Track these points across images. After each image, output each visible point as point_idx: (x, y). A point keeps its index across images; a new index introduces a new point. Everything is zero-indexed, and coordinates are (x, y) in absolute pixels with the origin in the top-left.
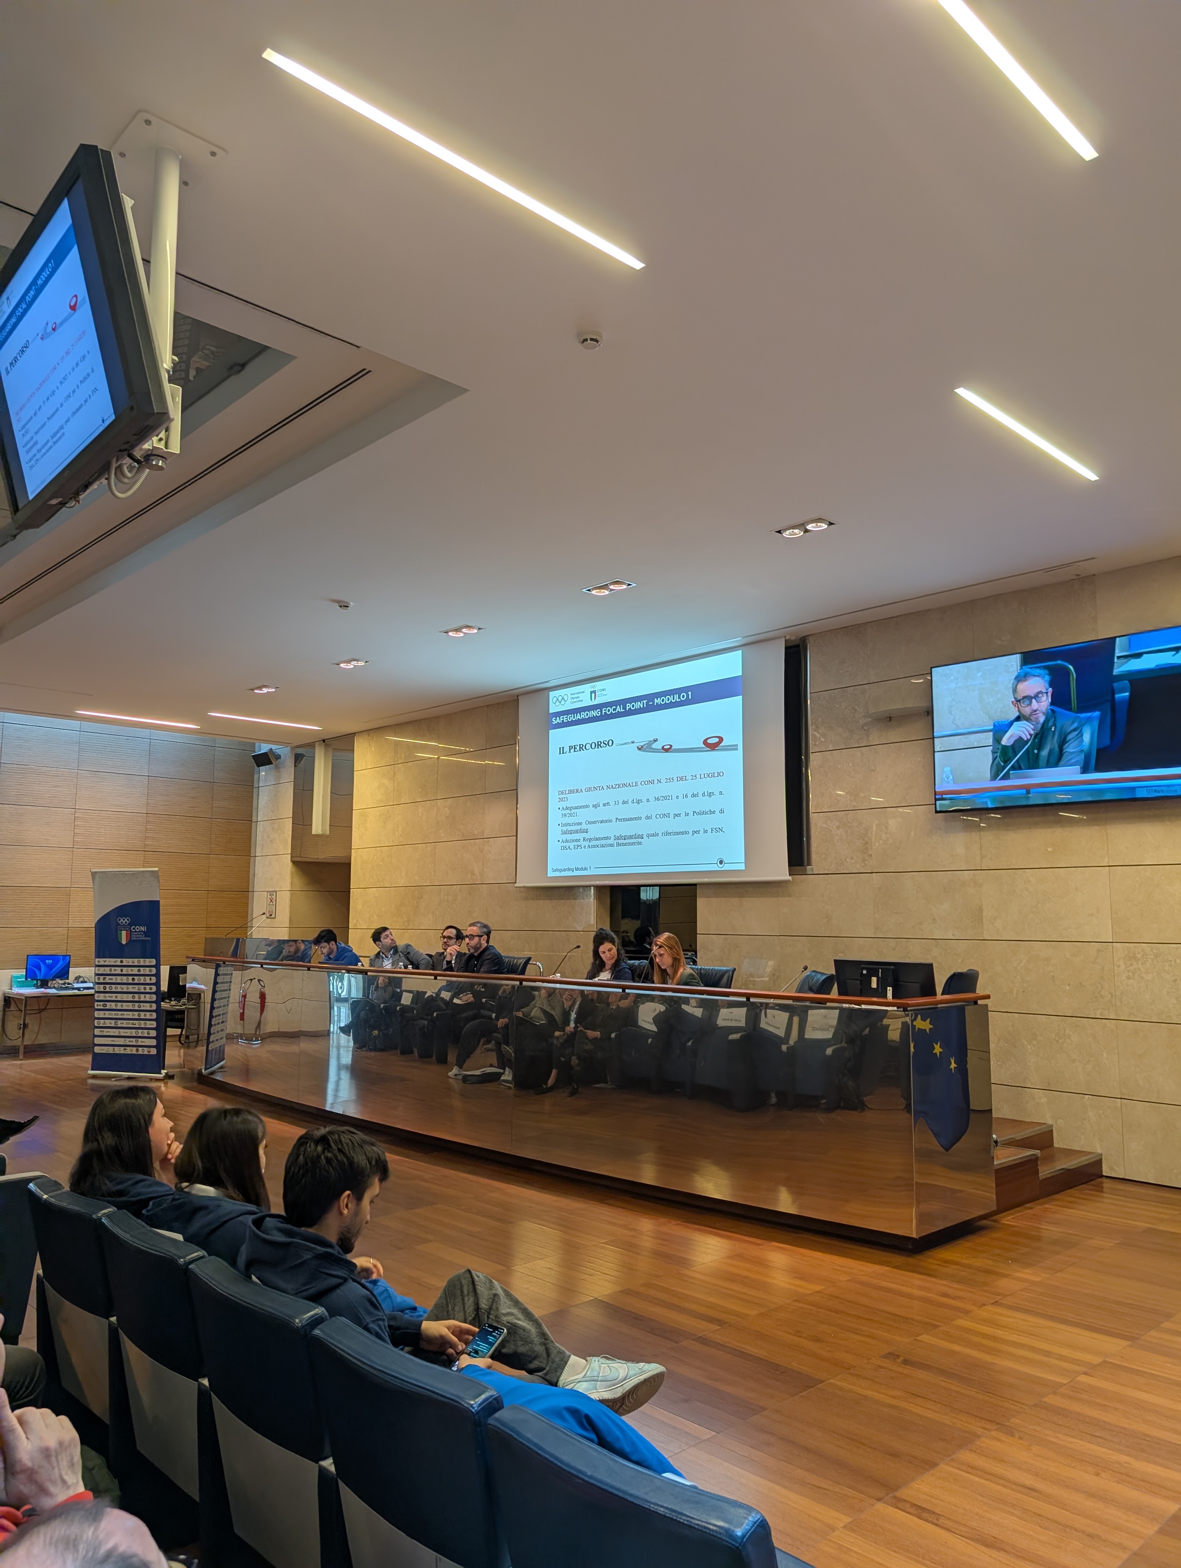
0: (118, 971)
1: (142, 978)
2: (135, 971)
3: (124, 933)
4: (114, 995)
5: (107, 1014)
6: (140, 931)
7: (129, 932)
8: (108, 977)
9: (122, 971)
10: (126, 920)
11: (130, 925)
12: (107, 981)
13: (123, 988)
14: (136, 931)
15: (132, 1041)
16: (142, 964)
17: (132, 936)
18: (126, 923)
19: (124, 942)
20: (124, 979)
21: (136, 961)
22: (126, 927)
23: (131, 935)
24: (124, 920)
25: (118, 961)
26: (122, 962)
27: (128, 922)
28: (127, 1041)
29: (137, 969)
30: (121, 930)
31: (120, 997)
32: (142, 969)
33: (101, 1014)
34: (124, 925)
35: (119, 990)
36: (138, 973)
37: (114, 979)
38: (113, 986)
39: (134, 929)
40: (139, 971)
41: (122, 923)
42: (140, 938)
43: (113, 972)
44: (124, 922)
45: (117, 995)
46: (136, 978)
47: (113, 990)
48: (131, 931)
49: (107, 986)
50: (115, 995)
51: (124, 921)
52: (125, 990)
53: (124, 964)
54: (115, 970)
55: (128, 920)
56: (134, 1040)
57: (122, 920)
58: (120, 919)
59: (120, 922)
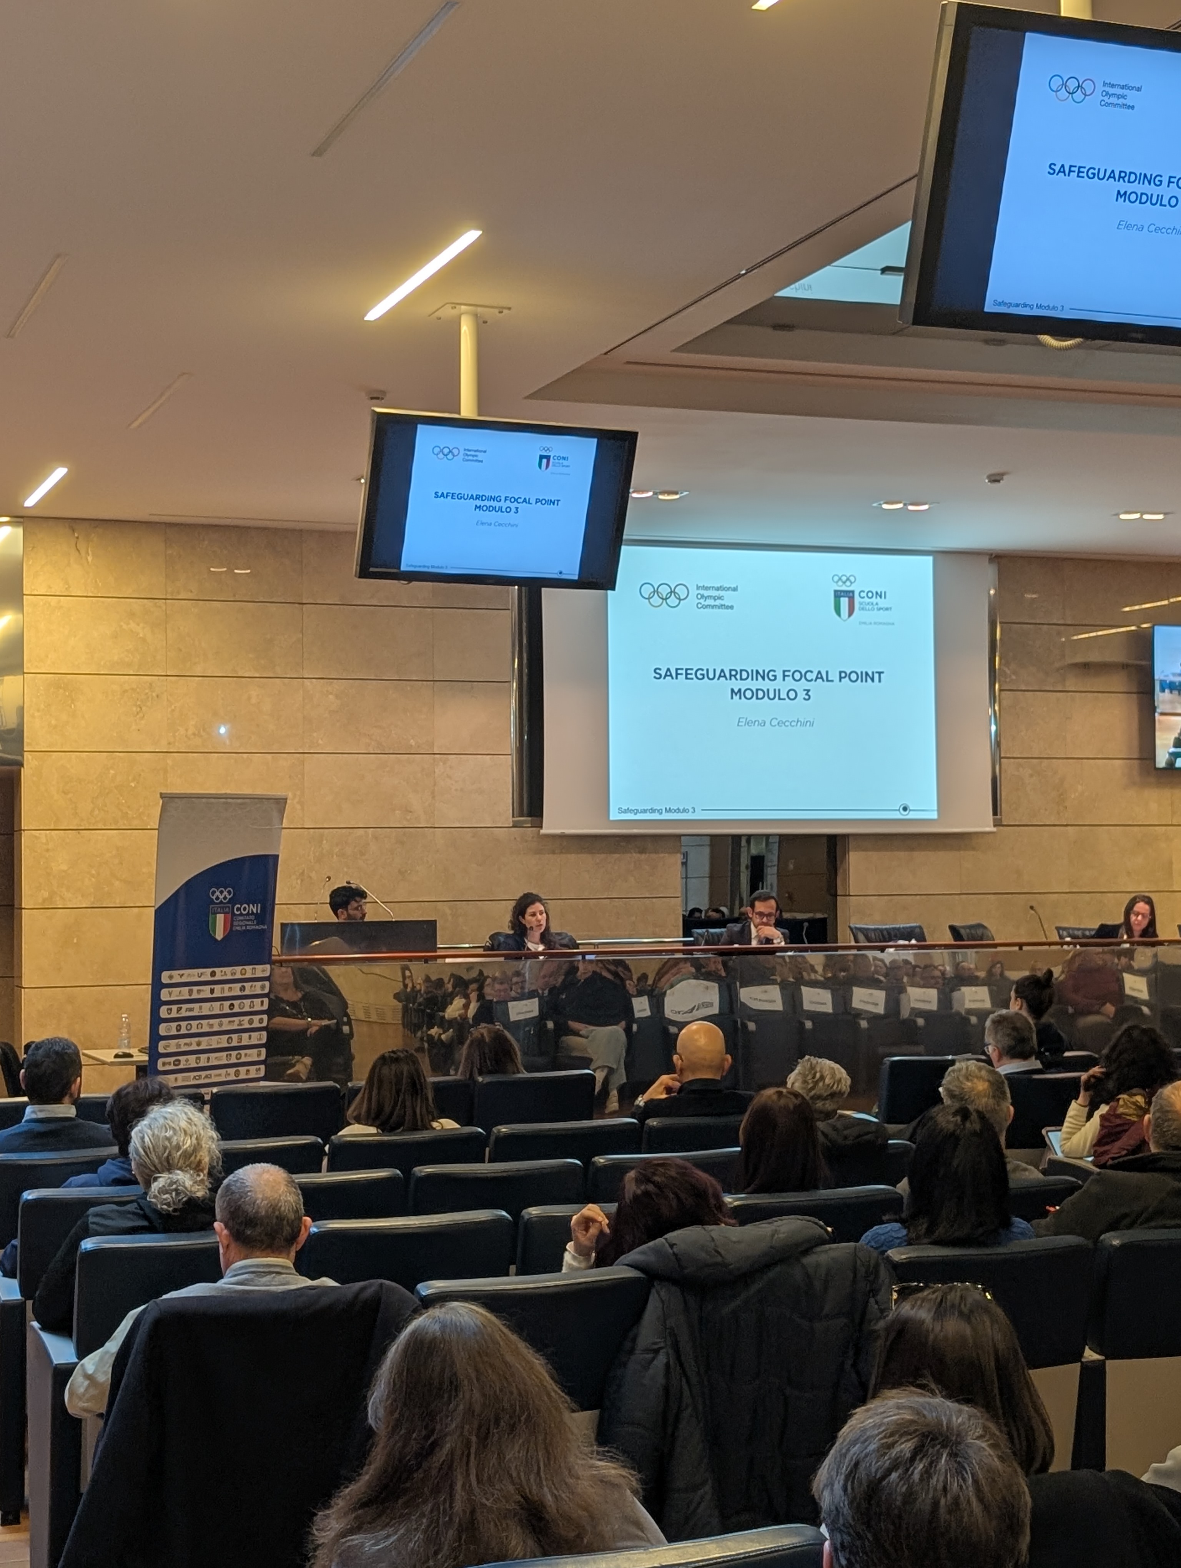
0: (206, 992)
1: (247, 1002)
2: (236, 989)
3: (220, 918)
4: (194, 1040)
6: (248, 914)
7: (230, 915)
8: (185, 1006)
9: (212, 991)
10: (225, 893)
11: (232, 901)
12: (184, 1013)
13: (211, 1026)
14: (241, 914)
16: (248, 975)
17: (235, 923)
18: (225, 898)
19: (219, 935)
20: (216, 1008)
21: (237, 971)
22: (227, 907)
23: (232, 921)
24: (222, 892)
25: (206, 974)
26: (213, 974)
27: (228, 897)
29: (239, 985)
30: (215, 913)
31: (205, 1043)
32: (247, 985)
34: (221, 902)
35: (206, 1029)
36: (240, 993)
37: (197, 1009)
38: (194, 1023)
39: (238, 909)
40: (243, 989)
41: (217, 898)
42: (248, 928)
43: (195, 996)
44: (221, 897)
45: (201, 1039)
46: (236, 1003)
47: (194, 1030)
48: (233, 914)
49: (184, 1024)
50: (197, 1039)
51: (221, 895)
52: (216, 1028)
53: (218, 977)
54: (199, 991)
55: (229, 892)
57: (218, 893)
58: (214, 893)
59: (214, 898)
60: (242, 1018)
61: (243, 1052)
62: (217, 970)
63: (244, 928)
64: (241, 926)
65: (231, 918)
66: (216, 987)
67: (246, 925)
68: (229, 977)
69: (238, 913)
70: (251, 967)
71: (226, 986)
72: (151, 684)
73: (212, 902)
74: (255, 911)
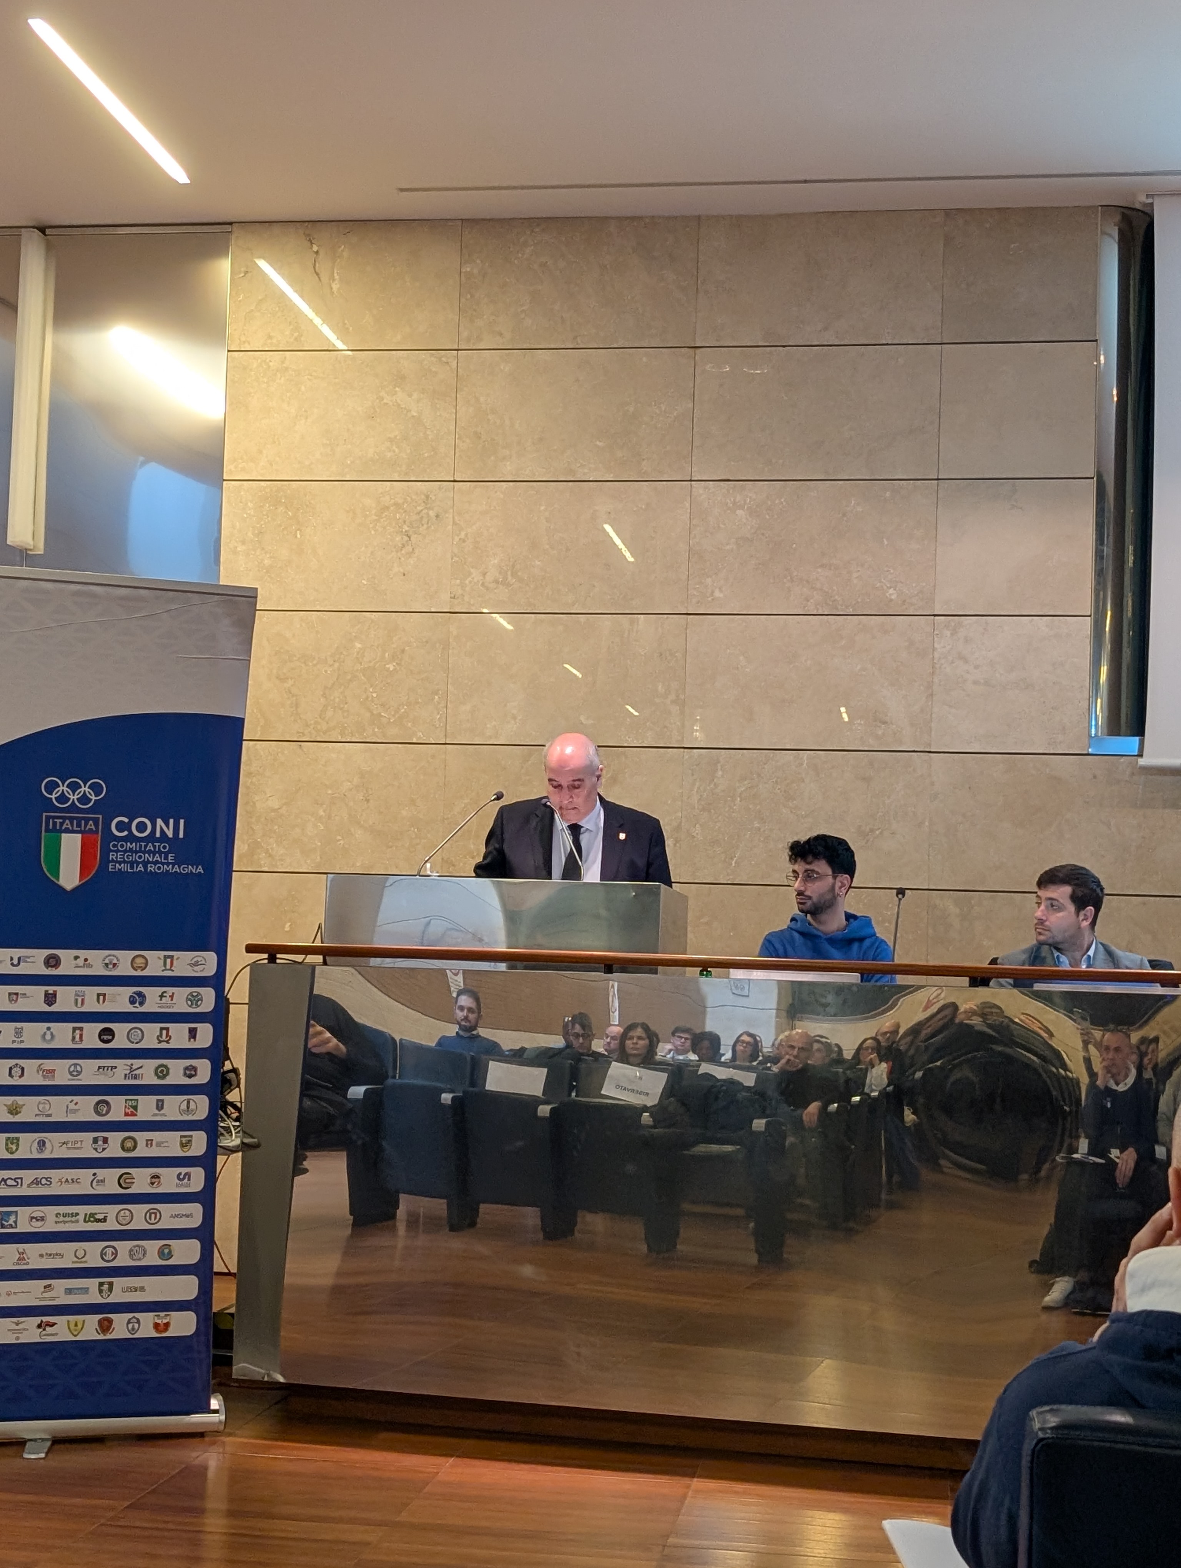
1: (150, 1028)
2: (118, 999)
3: (71, 841)
6: (151, 838)
7: (98, 838)
10: (85, 789)
11: (106, 808)
14: (131, 838)
15: (85, 1290)
16: (154, 971)
17: (114, 856)
18: (83, 800)
19: (69, 879)
21: (122, 961)
23: (106, 851)
24: (74, 786)
27: (94, 798)
29: (128, 990)
30: (57, 831)
32: (151, 992)
34: (74, 808)
39: (121, 826)
41: (63, 798)
42: (151, 868)
44: (73, 797)
46: (119, 1028)
48: (108, 836)
51: (75, 792)
53: (66, 969)
55: (95, 788)
57: (63, 788)
58: (52, 786)
59: (53, 796)
60: (137, 1063)
61: (141, 1137)
62: (65, 955)
63: (141, 868)
65: (103, 845)
66: (60, 990)
67: (145, 864)
68: (98, 970)
69: (123, 834)
70: (162, 954)
71: (91, 992)
72: (427, 497)
73: (48, 805)
74: (170, 834)
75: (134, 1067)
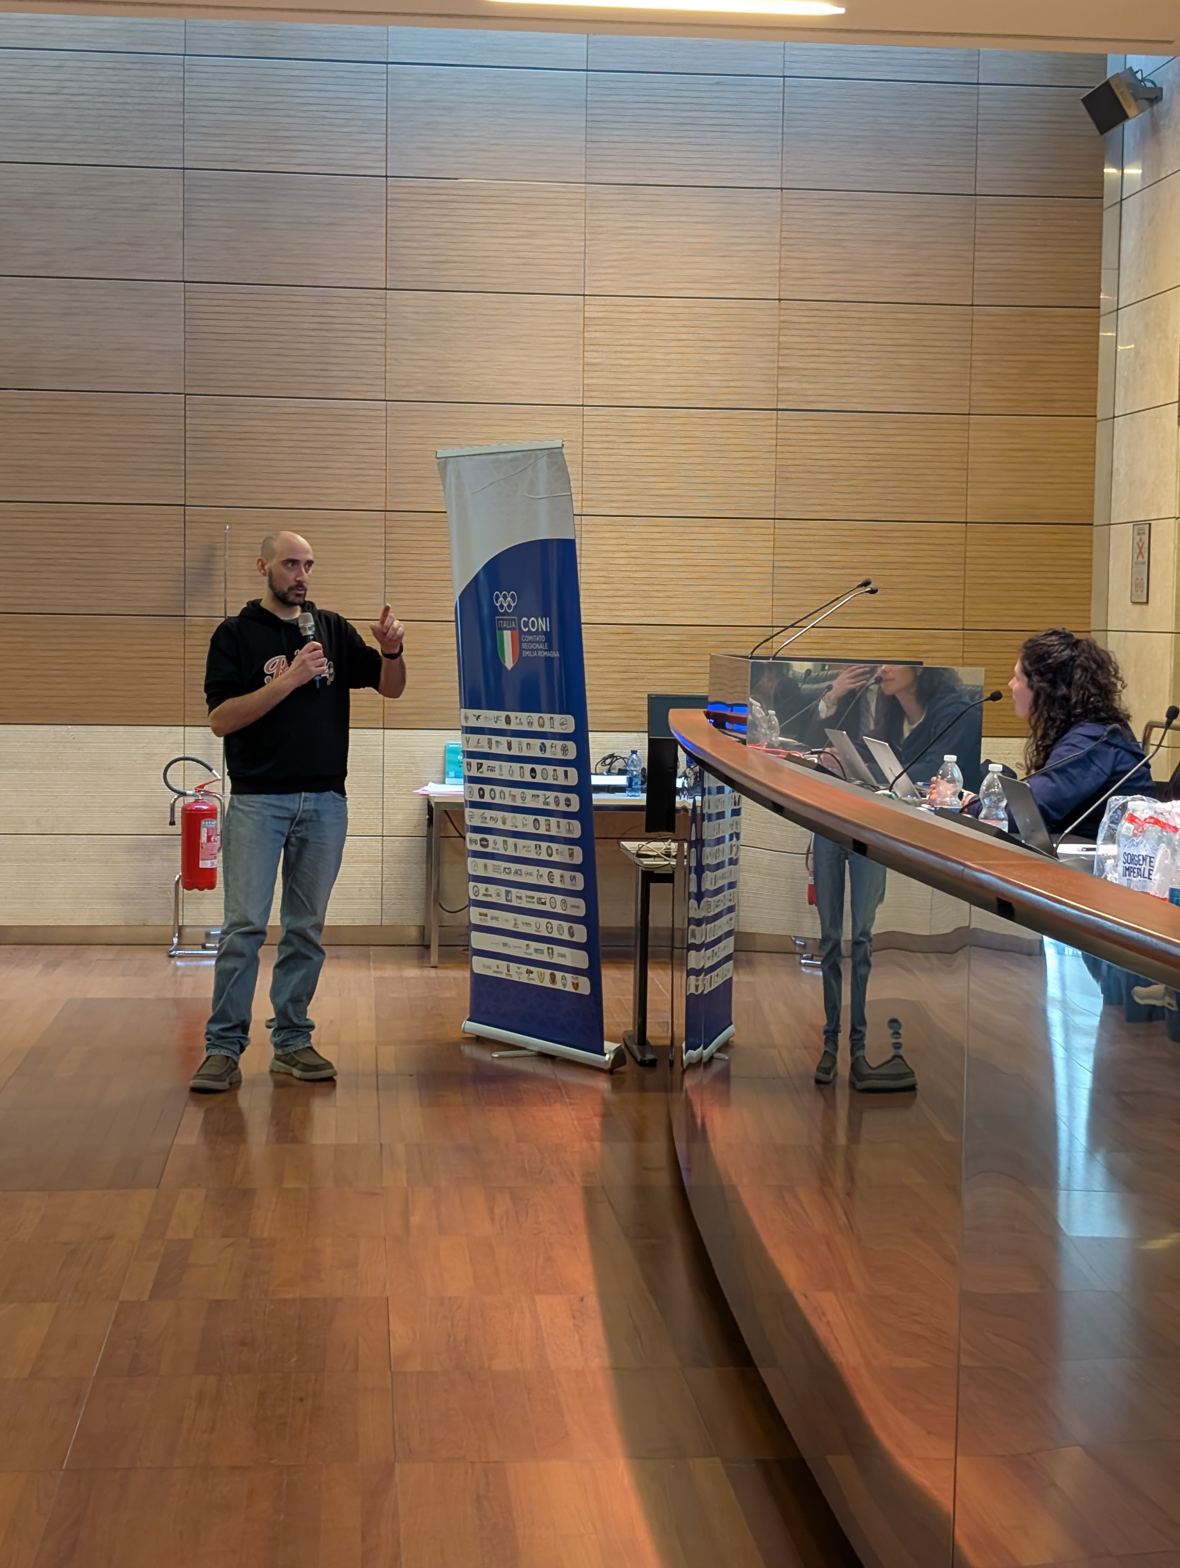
0: (503, 745)
1: (551, 770)
2: (535, 748)
3: (508, 636)
4: (500, 815)
5: (492, 869)
6: (537, 633)
7: (517, 633)
8: (484, 763)
9: (510, 746)
11: (519, 612)
12: (482, 772)
13: (514, 797)
14: (529, 633)
15: (542, 951)
16: (547, 727)
17: (524, 646)
18: (509, 606)
19: (508, 662)
20: (516, 772)
21: (535, 721)
23: (521, 642)
24: (505, 597)
25: (501, 719)
26: (508, 720)
27: (513, 605)
28: (532, 950)
29: (539, 741)
30: (502, 630)
31: (510, 821)
32: (549, 743)
33: (476, 866)
34: (506, 614)
35: (509, 801)
36: (541, 754)
37: (498, 770)
38: (497, 790)
39: (526, 624)
40: (543, 748)
41: (502, 606)
42: (542, 654)
43: (495, 749)
44: (505, 605)
45: (507, 815)
46: (538, 768)
47: (498, 800)
48: (523, 631)
49: (487, 789)
50: (502, 814)
51: (505, 601)
52: (519, 801)
53: (513, 726)
54: (497, 743)
55: (513, 597)
56: (544, 946)
57: (502, 600)
58: (497, 597)
59: (498, 605)
60: (547, 793)
61: (554, 846)
62: (512, 715)
63: (535, 654)
64: (532, 650)
65: (519, 638)
66: (512, 739)
67: (536, 651)
68: (526, 727)
69: (527, 629)
70: (549, 715)
71: (524, 741)
73: (496, 611)
74: (544, 629)
75: (547, 796)
